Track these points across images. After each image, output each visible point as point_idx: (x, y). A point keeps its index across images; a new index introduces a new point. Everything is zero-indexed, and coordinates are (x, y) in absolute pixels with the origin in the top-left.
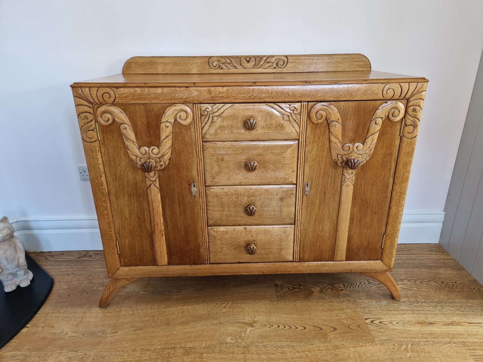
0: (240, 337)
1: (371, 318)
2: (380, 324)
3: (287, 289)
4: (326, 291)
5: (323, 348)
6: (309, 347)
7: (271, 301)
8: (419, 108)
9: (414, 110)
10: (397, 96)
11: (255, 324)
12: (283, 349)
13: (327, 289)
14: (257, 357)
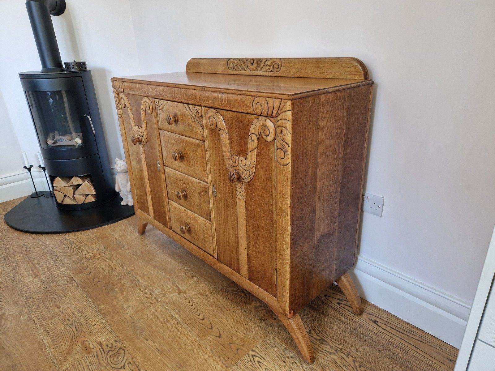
0: (165, 294)
1: (258, 354)
2: (256, 362)
3: (238, 289)
4: (261, 310)
5: (191, 339)
6: (186, 331)
7: (214, 289)
8: (286, 130)
9: (282, 132)
10: (265, 113)
11: (182, 294)
12: (171, 319)
13: (264, 310)
14: (154, 311)
